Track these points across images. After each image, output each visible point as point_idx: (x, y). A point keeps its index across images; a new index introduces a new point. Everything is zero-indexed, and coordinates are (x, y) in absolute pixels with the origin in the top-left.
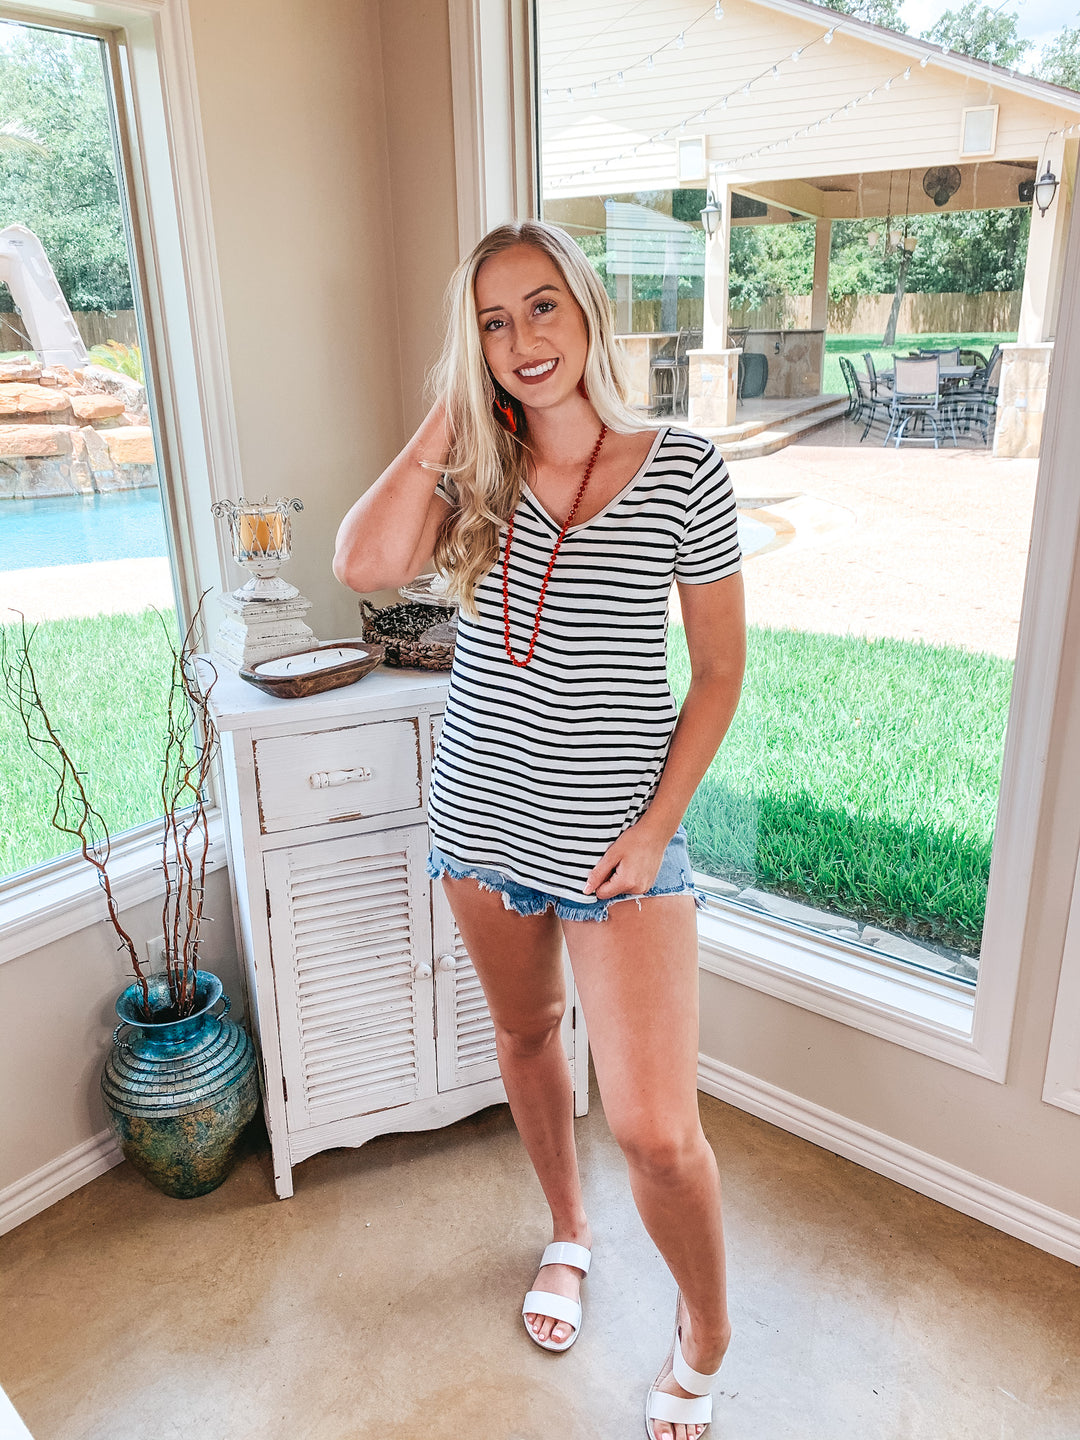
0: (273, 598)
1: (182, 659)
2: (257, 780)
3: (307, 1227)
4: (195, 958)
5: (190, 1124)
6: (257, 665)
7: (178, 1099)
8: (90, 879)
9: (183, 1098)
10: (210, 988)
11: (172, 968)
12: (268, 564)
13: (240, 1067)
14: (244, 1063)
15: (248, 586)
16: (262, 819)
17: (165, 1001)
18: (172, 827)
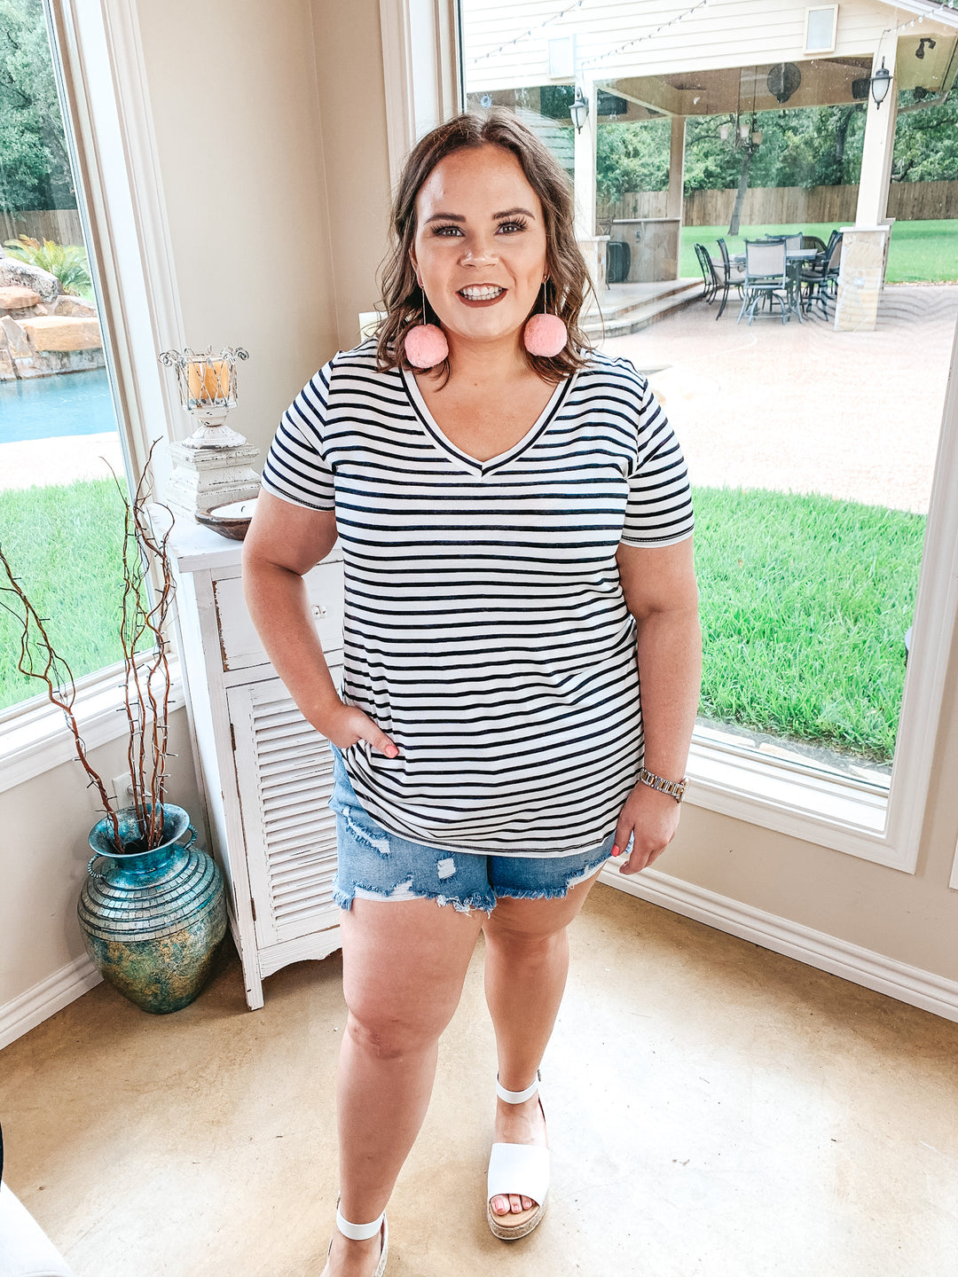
0: (222, 445)
1: (136, 508)
2: (219, 620)
3: (279, 1034)
4: (161, 791)
5: (166, 946)
6: (212, 509)
7: (153, 923)
8: (57, 721)
9: (158, 922)
10: (177, 820)
11: (140, 803)
12: (217, 412)
13: (210, 891)
14: (213, 887)
15: (198, 434)
16: (224, 656)
17: (135, 834)
18: (132, 670)
